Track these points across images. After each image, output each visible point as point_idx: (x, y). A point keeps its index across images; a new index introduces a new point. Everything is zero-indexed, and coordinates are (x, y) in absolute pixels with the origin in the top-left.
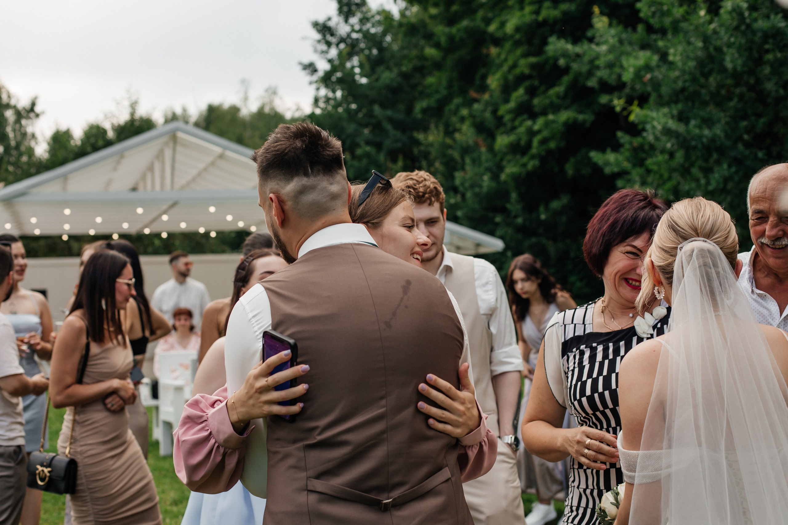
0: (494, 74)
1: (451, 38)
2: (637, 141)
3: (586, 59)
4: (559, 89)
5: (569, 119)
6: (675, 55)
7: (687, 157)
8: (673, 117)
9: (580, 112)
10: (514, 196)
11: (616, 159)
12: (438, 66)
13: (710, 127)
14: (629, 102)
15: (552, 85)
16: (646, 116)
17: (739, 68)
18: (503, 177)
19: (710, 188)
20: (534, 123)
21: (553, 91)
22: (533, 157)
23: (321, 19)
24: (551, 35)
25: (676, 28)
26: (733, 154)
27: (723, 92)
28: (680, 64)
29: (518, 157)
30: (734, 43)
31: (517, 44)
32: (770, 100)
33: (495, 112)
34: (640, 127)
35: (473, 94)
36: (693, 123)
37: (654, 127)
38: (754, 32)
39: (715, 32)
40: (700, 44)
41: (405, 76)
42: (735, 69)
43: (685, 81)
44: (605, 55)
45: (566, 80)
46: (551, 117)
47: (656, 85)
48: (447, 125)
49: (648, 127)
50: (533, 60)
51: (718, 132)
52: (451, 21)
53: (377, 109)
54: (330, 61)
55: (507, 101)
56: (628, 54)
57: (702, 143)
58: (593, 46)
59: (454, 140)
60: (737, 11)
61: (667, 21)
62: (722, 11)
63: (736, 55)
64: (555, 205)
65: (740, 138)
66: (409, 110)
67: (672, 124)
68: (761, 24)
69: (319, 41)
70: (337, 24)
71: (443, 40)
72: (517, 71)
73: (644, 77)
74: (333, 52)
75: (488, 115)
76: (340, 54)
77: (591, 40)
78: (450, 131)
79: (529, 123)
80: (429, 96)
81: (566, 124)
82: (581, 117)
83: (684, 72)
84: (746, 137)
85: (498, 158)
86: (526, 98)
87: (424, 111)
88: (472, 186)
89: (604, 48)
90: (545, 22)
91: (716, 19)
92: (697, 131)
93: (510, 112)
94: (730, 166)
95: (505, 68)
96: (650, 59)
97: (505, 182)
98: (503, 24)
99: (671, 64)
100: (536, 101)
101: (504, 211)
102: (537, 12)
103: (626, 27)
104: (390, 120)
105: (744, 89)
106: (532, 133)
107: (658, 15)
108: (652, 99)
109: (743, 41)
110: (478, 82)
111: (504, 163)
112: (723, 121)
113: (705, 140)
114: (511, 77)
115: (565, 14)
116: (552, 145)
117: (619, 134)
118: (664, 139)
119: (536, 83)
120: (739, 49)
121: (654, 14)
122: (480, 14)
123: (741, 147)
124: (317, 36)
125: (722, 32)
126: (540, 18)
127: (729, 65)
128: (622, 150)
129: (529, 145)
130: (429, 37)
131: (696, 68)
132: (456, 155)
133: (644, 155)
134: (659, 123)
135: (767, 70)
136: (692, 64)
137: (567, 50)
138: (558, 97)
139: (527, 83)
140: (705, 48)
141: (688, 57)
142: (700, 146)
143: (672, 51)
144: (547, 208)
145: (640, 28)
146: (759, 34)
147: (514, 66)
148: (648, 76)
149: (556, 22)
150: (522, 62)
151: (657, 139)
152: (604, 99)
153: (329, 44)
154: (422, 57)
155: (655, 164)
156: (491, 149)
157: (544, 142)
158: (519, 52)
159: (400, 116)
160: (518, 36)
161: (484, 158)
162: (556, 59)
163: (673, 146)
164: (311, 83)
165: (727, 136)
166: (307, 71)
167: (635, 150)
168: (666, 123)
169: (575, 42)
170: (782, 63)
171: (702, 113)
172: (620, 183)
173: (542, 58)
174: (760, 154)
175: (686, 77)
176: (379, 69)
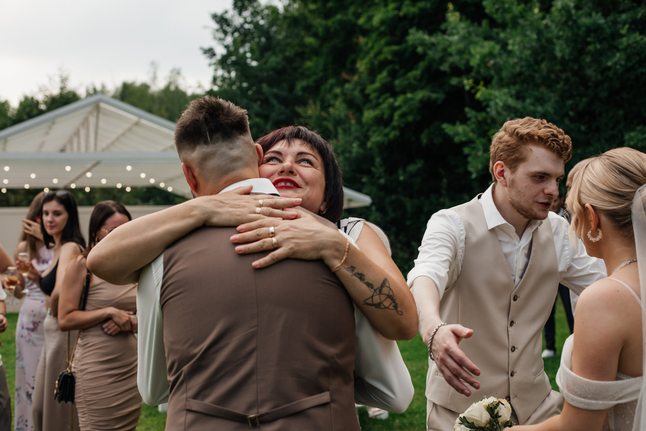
0: (363, 59)
1: (327, 29)
2: (481, 116)
3: (440, 47)
4: (416, 73)
5: (424, 97)
6: (514, 44)
8: (511, 96)
9: (433, 92)
10: (378, 160)
11: (464, 131)
12: (316, 52)
13: (542, 105)
14: (477, 82)
15: (411, 69)
16: (490, 95)
17: (567, 57)
18: (369, 144)
20: (395, 100)
21: (411, 74)
22: (394, 128)
23: (219, 12)
24: (411, 27)
25: (515, 24)
27: (553, 76)
28: (518, 53)
29: (382, 128)
30: (562, 36)
31: (382, 35)
32: (590, 84)
33: (362, 91)
34: (484, 104)
35: (345, 76)
36: (528, 101)
37: (496, 104)
38: (579, 27)
39: (547, 26)
40: (534, 36)
41: (288, 60)
42: (563, 58)
43: (522, 67)
44: (457, 44)
45: (422, 65)
46: (409, 95)
47: (498, 69)
48: (323, 101)
49: (492, 104)
50: (395, 48)
51: (549, 108)
52: (327, 15)
53: (265, 87)
54: (227, 47)
55: (372, 82)
56: (475, 43)
58: (446, 37)
59: (328, 113)
60: (565, 9)
61: (508, 17)
62: (553, 9)
63: (564, 46)
64: (412, 168)
65: (567, 115)
66: (292, 88)
67: (511, 102)
68: (585, 21)
69: (217, 30)
70: (233, 16)
71: (321, 31)
72: (382, 57)
73: (488, 62)
74: (229, 40)
75: (357, 93)
76: (235, 41)
77: (444, 32)
78: (325, 106)
79: (391, 100)
80: (308, 77)
81: (421, 101)
82: (434, 96)
83: (521, 59)
84: (571, 113)
85: (365, 129)
86: (389, 79)
87: (304, 89)
88: (344, 152)
89: (455, 38)
90: (405, 17)
91: (548, 16)
92: (532, 108)
93: (375, 91)
95: (372, 54)
96: (493, 48)
97: (371, 149)
98: (370, 18)
99: (510, 53)
100: (397, 82)
101: (369, 173)
102: (399, 9)
103: (473, 22)
104: (276, 96)
105: (569, 74)
106: (393, 109)
107: (501, 11)
108: (494, 81)
109: (570, 34)
110: (348, 66)
111: (370, 133)
112: (553, 100)
113: (538, 115)
114: (376, 62)
115: (422, 10)
116: (410, 118)
117: (467, 110)
118: (504, 113)
119: (397, 67)
120: (567, 41)
121: (497, 10)
122: (351, 10)
123: (566, 121)
124: (215, 26)
125: (553, 27)
126: (401, 14)
127: (559, 54)
128: (469, 123)
129: (391, 118)
130: (308, 28)
131: (531, 55)
132: (330, 126)
133: (487, 128)
134: (501, 100)
135: (588, 59)
136: (528, 52)
137: (424, 40)
138: (415, 79)
139: (389, 67)
140: (539, 40)
141: (525, 47)
143: (511, 42)
144: (404, 171)
145: (485, 23)
146: (583, 29)
147: (379, 53)
148: (492, 62)
149: (414, 16)
150: (386, 49)
151: (499, 113)
152: (454, 81)
153: (225, 33)
154: (303, 45)
156: (359, 121)
157: (403, 116)
158: (383, 41)
159: (284, 93)
160: (383, 28)
161: (353, 129)
162: (415, 47)
164: (210, 65)
165: (556, 112)
166: (207, 55)
167: (480, 123)
168: (506, 101)
169: (431, 33)
170: (601, 53)
171: (536, 93)
172: (466, 150)
173: (403, 46)
174: (583, 128)
175: (523, 63)
176: (267, 54)
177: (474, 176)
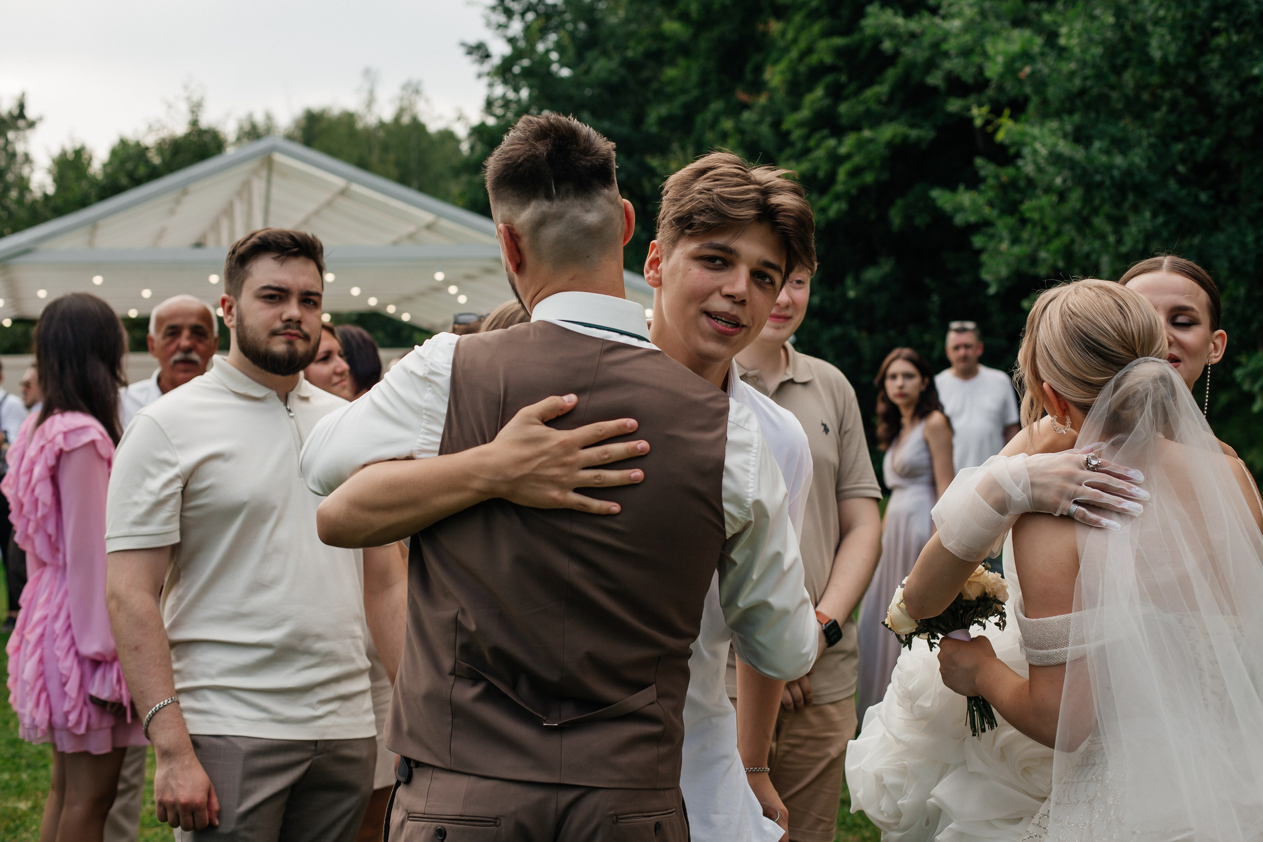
0: (776, 62)
1: (706, 7)
2: (1007, 173)
3: (927, 40)
4: (881, 89)
5: (895, 136)
6: (1069, 36)
7: (1087, 199)
8: (1065, 136)
9: (913, 126)
11: (974, 202)
12: (685, 50)
13: (1124, 153)
14: (996, 111)
15: (870, 83)
16: (1024, 134)
17: (1172, 59)
19: (1124, 249)
20: (840, 143)
21: (869, 93)
22: (837, 197)
24: (870, 2)
26: (1161, 195)
27: (1145, 96)
28: (1077, 51)
30: (1164, 18)
31: (814, 15)
32: (1219, 110)
33: (776, 125)
34: (1012, 151)
35: (741, 96)
36: (1097, 144)
37: (1035, 152)
38: (1196, 2)
40: (1111, 20)
41: (631, 66)
42: (1165, 59)
43: (1086, 78)
44: (957, 36)
45: (891, 74)
46: (867, 133)
47: (1040, 83)
48: (699, 145)
49: (1026, 151)
50: (839, 41)
51: (1137, 160)
54: (511, 41)
55: (796, 107)
56: (995, 34)
57: (1112, 177)
58: (937, 20)
63: (1168, 38)
64: (872, 274)
65: (1173, 171)
66: (638, 120)
67: (1064, 147)
69: (494, 8)
71: (694, 9)
72: (814, 59)
73: (1020, 70)
74: (516, 27)
75: (765, 129)
76: (527, 29)
77: (934, 11)
79: (832, 142)
80: (669, 98)
81: (890, 144)
82: (914, 133)
83: (1084, 64)
84: (1181, 168)
86: (827, 102)
87: (663, 122)
89: (956, 24)
92: (1104, 159)
93: (801, 124)
94: (1155, 215)
95: (794, 54)
96: (1030, 41)
99: (1062, 52)
100: (843, 108)
105: (1179, 92)
106: (836, 160)
108: (1032, 108)
109: (1179, 15)
110: (749, 76)
112: (1145, 143)
113: (1116, 173)
114: (802, 69)
116: (869, 178)
117: (979, 161)
118: (1051, 169)
119: (843, 78)
120: (1172, 29)
123: (1172, 184)
127: (1156, 54)
128: (982, 187)
129: (831, 178)
130: (671, 3)
131: (1103, 57)
133: (1018, 196)
134: (1044, 145)
135: (1215, 62)
136: (1097, 51)
137: (896, 26)
138: (879, 102)
139: (829, 79)
140: (1118, 26)
141: (1091, 40)
142: (1108, 182)
143: (1064, 30)
144: (857, 281)
147: (809, 51)
148: (1027, 70)
150: (822, 44)
151: (1040, 170)
152: (954, 105)
153: (509, 13)
154: (660, 36)
155: (1035, 209)
157: (855, 173)
158: (816, 28)
159: (623, 130)
160: (815, 3)
162: (877, 41)
163: (1064, 181)
164: (480, 76)
165: (1151, 166)
166: (475, 57)
167: (1004, 188)
168: (1055, 145)
169: (908, 14)
170: (1241, 51)
171: (1112, 130)
172: (978, 241)
173: (856, 37)
174: (1203, 197)
175: (1089, 72)
176: (591, 55)
177: (992, 290)
